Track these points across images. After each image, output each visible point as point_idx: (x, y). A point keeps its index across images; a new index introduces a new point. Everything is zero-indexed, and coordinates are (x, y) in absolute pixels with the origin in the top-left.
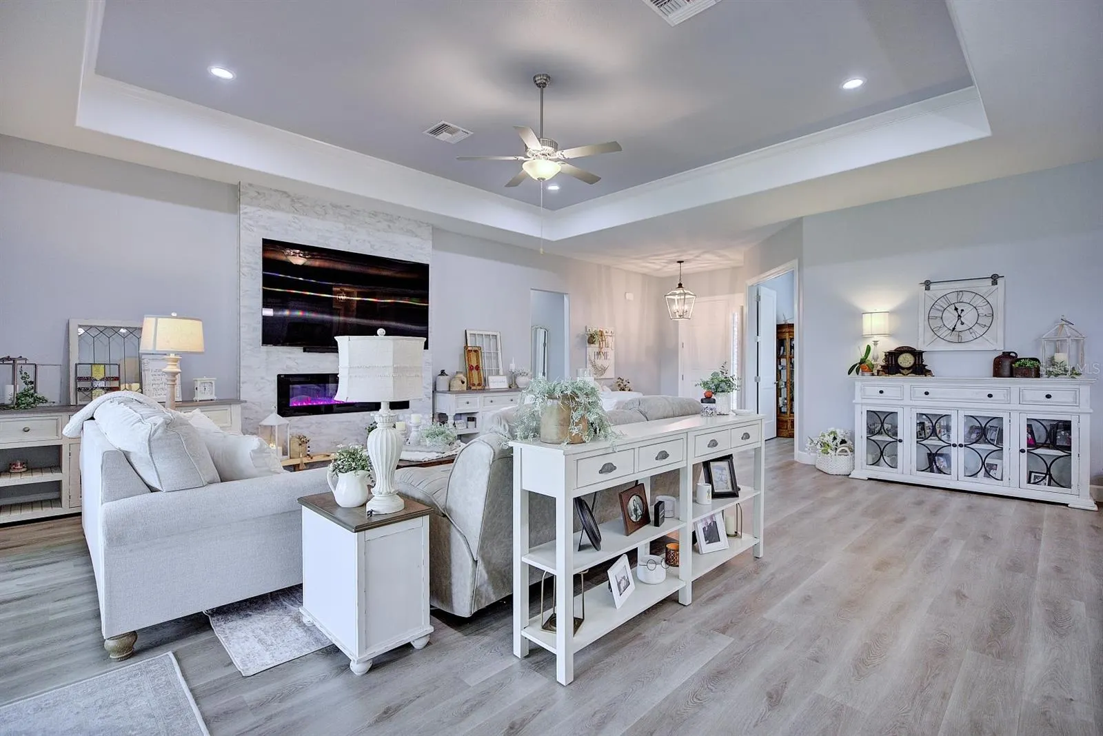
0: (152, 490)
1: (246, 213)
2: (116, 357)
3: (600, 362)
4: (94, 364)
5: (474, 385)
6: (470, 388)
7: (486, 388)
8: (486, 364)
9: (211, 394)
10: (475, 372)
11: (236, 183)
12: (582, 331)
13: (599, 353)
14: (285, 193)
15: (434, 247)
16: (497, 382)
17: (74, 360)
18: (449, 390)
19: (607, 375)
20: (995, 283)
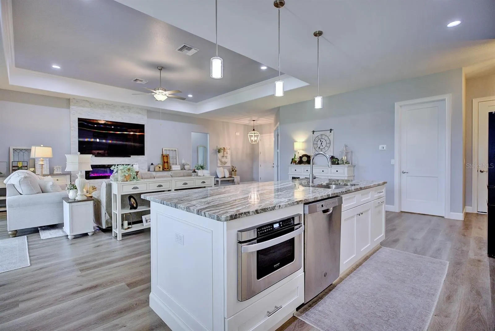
0: (21, 194)
1: (72, 109)
2: (26, 159)
3: (224, 160)
4: (19, 162)
5: (165, 169)
6: (164, 170)
7: (171, 170)
8: (171, 161)
9: (60, 171)
10: (166, 164)
11: (69, 98)
12: (215, 148)
13: (223, 156)
14: (87, 101)
15: (148, 117)
16: (176, 168)
17: (12, 160)
18: (154, 171)
19: (226, 165)
20: (331, 132)
